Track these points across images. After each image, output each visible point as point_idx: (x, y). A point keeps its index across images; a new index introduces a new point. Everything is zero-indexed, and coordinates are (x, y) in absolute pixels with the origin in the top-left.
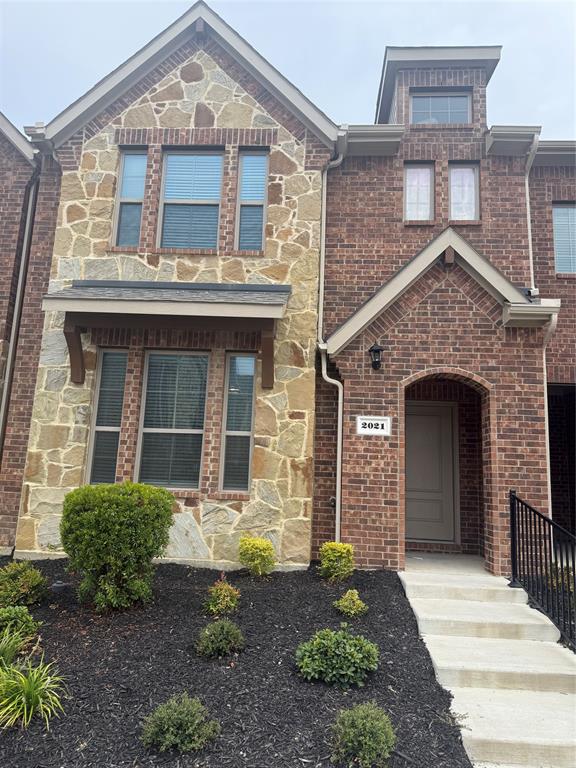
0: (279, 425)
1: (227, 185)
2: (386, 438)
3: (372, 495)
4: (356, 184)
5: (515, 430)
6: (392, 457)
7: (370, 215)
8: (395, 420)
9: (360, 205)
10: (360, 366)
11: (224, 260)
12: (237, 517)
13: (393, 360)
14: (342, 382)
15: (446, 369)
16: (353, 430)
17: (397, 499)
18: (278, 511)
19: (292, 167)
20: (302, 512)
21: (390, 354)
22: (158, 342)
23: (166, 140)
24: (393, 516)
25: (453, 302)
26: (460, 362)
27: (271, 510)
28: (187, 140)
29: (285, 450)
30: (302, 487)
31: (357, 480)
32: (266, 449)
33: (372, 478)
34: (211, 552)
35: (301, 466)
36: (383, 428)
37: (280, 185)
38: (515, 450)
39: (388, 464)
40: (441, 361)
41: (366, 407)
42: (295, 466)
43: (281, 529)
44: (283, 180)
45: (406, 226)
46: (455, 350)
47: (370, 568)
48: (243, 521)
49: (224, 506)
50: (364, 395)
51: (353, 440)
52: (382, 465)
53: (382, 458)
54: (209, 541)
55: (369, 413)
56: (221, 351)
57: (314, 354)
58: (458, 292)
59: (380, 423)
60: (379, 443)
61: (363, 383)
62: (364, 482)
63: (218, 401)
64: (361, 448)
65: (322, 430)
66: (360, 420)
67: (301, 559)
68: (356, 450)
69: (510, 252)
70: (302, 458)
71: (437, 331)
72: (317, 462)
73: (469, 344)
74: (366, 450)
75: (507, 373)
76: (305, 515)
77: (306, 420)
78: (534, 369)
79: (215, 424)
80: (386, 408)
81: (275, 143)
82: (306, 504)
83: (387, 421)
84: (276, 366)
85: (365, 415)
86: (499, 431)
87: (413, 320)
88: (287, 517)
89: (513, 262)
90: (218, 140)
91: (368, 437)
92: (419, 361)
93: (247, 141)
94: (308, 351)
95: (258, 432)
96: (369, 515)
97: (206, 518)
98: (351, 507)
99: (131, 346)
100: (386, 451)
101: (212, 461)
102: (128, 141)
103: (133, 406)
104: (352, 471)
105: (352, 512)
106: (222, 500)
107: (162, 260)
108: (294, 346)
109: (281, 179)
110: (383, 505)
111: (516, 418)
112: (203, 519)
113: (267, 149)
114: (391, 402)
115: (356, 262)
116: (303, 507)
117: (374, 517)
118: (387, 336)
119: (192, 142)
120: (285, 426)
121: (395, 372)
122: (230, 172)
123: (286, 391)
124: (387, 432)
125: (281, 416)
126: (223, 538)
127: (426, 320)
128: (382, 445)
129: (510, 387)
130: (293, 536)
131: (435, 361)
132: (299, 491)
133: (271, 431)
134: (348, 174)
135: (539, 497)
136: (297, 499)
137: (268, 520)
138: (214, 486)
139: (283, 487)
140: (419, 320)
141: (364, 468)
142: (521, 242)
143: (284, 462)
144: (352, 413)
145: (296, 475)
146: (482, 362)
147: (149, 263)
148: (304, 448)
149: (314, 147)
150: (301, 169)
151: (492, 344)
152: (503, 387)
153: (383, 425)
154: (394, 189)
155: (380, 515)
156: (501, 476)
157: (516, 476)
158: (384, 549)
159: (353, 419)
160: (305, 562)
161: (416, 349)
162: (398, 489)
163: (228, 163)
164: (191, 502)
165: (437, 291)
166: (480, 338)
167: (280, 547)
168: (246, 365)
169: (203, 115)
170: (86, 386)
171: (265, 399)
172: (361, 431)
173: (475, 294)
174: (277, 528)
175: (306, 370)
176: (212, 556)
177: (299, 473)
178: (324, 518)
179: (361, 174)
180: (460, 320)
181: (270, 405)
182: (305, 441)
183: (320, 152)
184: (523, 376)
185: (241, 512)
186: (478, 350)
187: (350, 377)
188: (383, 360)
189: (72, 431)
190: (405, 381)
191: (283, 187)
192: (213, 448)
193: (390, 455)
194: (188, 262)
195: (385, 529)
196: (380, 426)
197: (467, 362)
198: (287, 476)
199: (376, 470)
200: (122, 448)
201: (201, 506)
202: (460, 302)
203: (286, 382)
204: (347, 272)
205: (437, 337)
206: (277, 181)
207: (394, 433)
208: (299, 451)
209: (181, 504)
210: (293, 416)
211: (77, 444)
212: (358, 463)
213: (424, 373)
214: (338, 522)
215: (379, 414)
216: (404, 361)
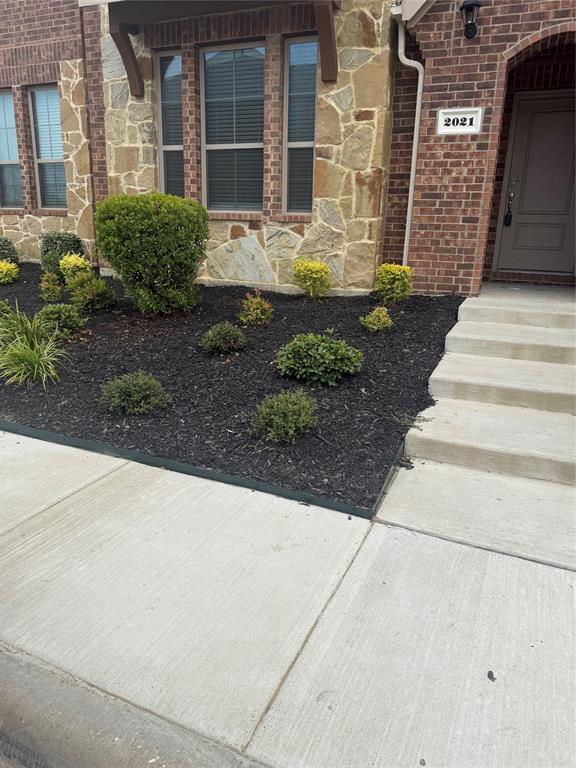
0: (343, 130)
2: (474, 137)
3: (449, 212)
6: (480, 162)
8: (488, 112)
10: (448, 36)
12: (299, 240)
13: (496, 20)
14: (423, 63)
16: (432, 129)
17: (479, 215)
18: (340, 234)
20: (366, 235)
21: (491, 12)
22: (209, 36)
24: (471, 236)
27: (333, 232)
29: (350, 162)
30: (368, 205)
31: (429, 194)
32: (329, 162)
33: (450, 190)
34: (276, 276)
35: (367, 180)
36: (471, 124)
39: (472, 172)
41: (450, 97)
42: (360, 181)
43: (342, 253)
48: (306, 245)
49: (286, 229)
50: (449, 79)
51: (432, 143)
52: (465, 174)
53: (466, 164)
54: (273, 265)
55: (454, 105)
56: (277, 36)
57: (388, 26)
59: (468, 117)
60: (465, 144)
61: (450, 61)
62: (440, 196)
63: (274, 105)
64: (440, 152)
65: (399, 135)
66: (442, 115)
67: (364, 284)
68: (433, 156)
70: (369, 170)
72: (392, 177)
74: (447, 155)
76: (370, 238)
77: (375, 121)
79: (274, 134)
80: (478, 95)
82: (371, 225)
83: (478, 114)
84: (340, 50)
85: (450, 107)
88: (350, 240)
91: (450, 138)
92: (534, 17)
94: (380, 21)
95: (319, 141)
96: (442, 235)
97: (270, 242)
98: (422, 227)
99: (182, 45)
100: (472, 155)
101: (273, 178)
104: (427, 184)
105: (423, 232)
106: (284, 223)
108: (363, 16)
110: (461, 223)
112: (267, 243)
114: (486, 86)
116: (368, 228)
117: (448, 238)
120: (350, 130)
121: (496, 39)
123: (352, 85)
124: (476, 129)
125: (346, 118)
126: (287, 263)
128: (468, 146)
130: (356, 261)
132: (364, 210)
133: (333, 139)
136: (362, 219)
137: (330, 243)
138: (276, 207)
139: (346, 206)
141: (441, 179)
143: (349, 176)
144: (432, 105)
145: (361, 191)
148: (371, 158)
153: (471, 120)
155: (456, 235)
158: (456, 274)
159: (434, 115)
160: (368, 287)
162: (482, 203)
164: (254, 225)
167: (342, 272)
168: (305, 53)
170: (147, 100)
171: (328, 97)
172: (442, 130)
174: (340, 252)
175: (378, 51)
176: (277, 280)
177: (365, 188)
178: (396, 242)
181: (333, 104)
182: (372, 148)
185: (303, 235)
187: (434, 54)
188: (481, 22)
189: (141, 152)
190: (509, 52)
192: (273, 164)
193: (475, 160)
195: (460, 251)
196: (468, 122)
198: (351, 194)
199: (457, 180)
200: (187, 168)
201: (264, 229)
203: (352, 72)
207: (485, 129)
208: (365, 161)
209: (246, 227)
210: (359, 117)
211: (147, 165)
212: (435, 173)
213: (536, 35)
214: (406, 244)
215: (468, 105)
216: (511, 19)
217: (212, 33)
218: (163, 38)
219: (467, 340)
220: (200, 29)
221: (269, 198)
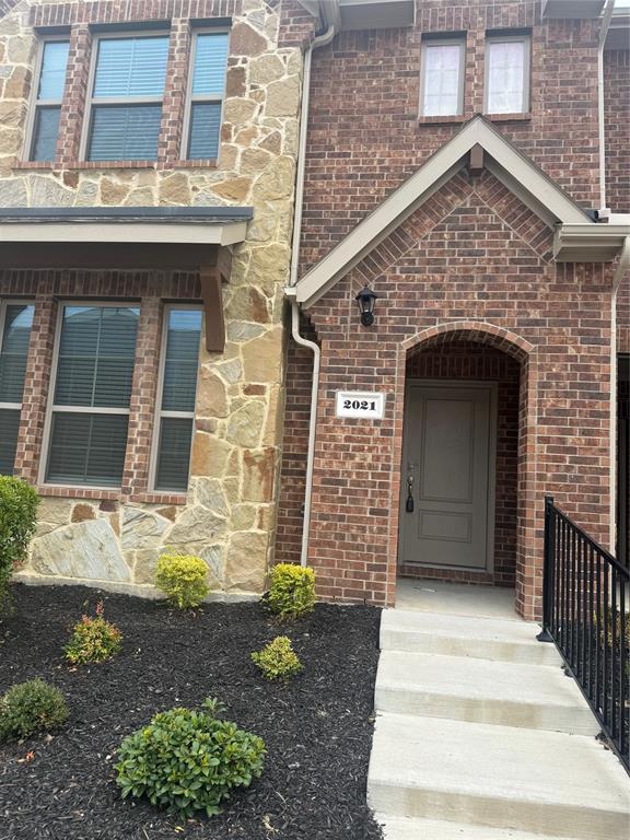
0: (229, 403)
1: (171, 73)
2: (377, 422)
3: (353, 501)
4: (353, 69)
5: (565, 413)
6: (384, 449)
7: (371, 112)
8: (390, 398)
9: (358, 98)
10: (344, 321)
11: (163, 175)
12: (167, 527)
13: (392, 312)
14: (319, 344)
15: (467, 324)
16: (331, 410)
17: (388, 508)
18: (223, 521)
19: (260, 44)
20: (256, 523)
21: (387, 304)
22: (72, 290)
23: (94, 18)
24: (381, 531)
25: (482, 227)
26: (487, 314)
27: (213, 519)
28: (122, 16)
29: (237, 438)
30: (257, 488)
31: (330, 480)
32: (212, 436)
33: (354, 477)
34: (132, 572)
35: (257, 460)
36: (373, 408)
37: (243, 70)
38: (563, 441)
39: (377, 458)
40: (460, 313)
41: (349, 379)
42: (249, 460)
43: (226, 545)
44: (247, 63)
45: (421, 125)
46: (481, 296)
47: (345, 601)
48: (176, 532)
49: (151, 511)
50: (347, 362)
51: (331, 424)
52: (369, 460)
53: (370, 450)
54: (130, 558)
55: (355, 388)
56: (156, 300)
57: (281, 305)
58: (489, 212)
59: (369, 401)
60: (367, 428)
61: (348, 346)
62: (342, 483)
63: (147, 369)
64: (341, 435)
65: (294, 413)
66: (342, 397)
67: (252, 586)
68: (333, 439)
69: (570, 158)
70: (260, 449)
71: (456, 270)
72: (285, 456)
73: (502, 287)
74: (348, 439)
75: (555, 329)
76: (260, 527)
77: (267, 396)
78: (597, 324)
79: (143, 401)
80: (378, 380)
81: (239, 13)
82: (261, 511)
83: (379, 399)
84: (227, 322)
85: (349, 389)
86: (540, 412)
87: (422, 253)
88: (235, 529)
89: (575, 173)
90: (163, 13)
91: (351, 421)
92: (429, 312)
93: (201, 12)
94: (273, 300)
95: (200, 412)
96: (348, 528)
97: (127, 527)
98: (323, 517)
99: (38, 295)
100: (376, 440)
101: (138, 450)
102: (46, 20)
103: (38, 375)
104: (327, 468)
105: (325, 523)
106: (149, 504)
107: (82, 179)
108: (254, 293)
109: (244, 61)
110: (368, 515)
111: (567, 395)
112: (122, 529)
113: (228, 22)
114: (386, 372)
115: (350, 177)
116: (258, 515)
117: (354, 531)
118: (384, 278)
119: (128, 18)
120: (237, 404)
121: (393, 329)
122: (177, 55)
123: (241, 357)
124: (378, 413)
125: (233, 391)
126: (148, 555)
127: (441, 253)
128: (371, 431)
129: (560, 350)
130: (243, 555)
131: (452, 313)
132: (253, 493)
133: (218, 411)
134: (343, 55)
135: (595, 509)
136: (250, 504)
137: (210, 532)
138: (141, 484)
139: (231, 488)
140: (431, 253)
141: (343, 463)
142: (588, 142)
143: (235, 454)
144: (330, 386)
145: (250, 472)
146: (520, 313)
147: (66, 182)
148: (262, 436)
149: (291, 15)
150: (272, 46)
151: (536, 288)
152: (551, 350)
153: (373, 404)
154: (407, 74)
155: (364, 529)
156: (541, 477)
157: (563, 478)
158: (367, 577)
159: (332, 396)
160: (257, 590)
161: (425, 296)
162: (390, 493)
163: (174, 44)
164: (108, 505)
165: (459, 211)
166: (517, 279)
167: (224, 569)
168: (188, 319)
171: (211, 367)
172: (341, 412)
173: (515, 215)
174: (221, 543)
175: (270, 327)
176: (133, 578)
177: (255, 468)
178: (291, 531)
179: (361, 55)
180: (491, 253)
181: (219, 375)
182: (264, 425)
183: (300, 21)
184: (581, 333)
185: (173, 520)
186: (515, 296)
187: (330, 337)
188: (377, 312)
190: (407, 342)
191: (248, 73)
192: (141, 434)
193: (380, 446)
194: (115, 180)
195: (369, 548)
196: (369, 406)
197: (498, 314)
198: (238, 474)
199: (361, 466)
200: (23, 431)
201: (121, 511)
202: (491, 227)
203: (241, 344)
204: (337, 192)
205: (455, 278)
206: (239, 65)
207: (388, 415)
208: (255, 439)
209: (95, 507)
210: (248, 391)
212: (336, 457)
213: (433, 330)
214: (305, 536)
215: (369, 389)
216: (407, 313)
217: (77, 287)
218: (14, 284)
219: (404, 693)
220: (62, 282)
221: (132, 473)
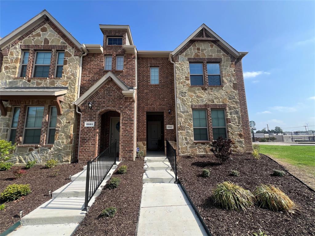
0: (63, 125)
1: (52, 60)
2: (93, 127)
3: (88, 143)
4: (91, 60)
5: (126, 124)
6: (94, 132)
7: (94, 69)
8: (95, 122)
9: (92, 66)
10: (86, 108)
11: (50, 80)
14: (82, 113)
15: (109, 108)
16: (83, 126)
18: (61, 149)
19: (70, 55)
20: (68, 149)
21: (95, 105)
22: (29, 103)
23: (35, 48)
25: (112, 91)
26: (113, 106)
27: (59, 148)
28: (41, 48)
29: (65, 132)
31: (83, 139)
32: (59, 132)
33: (88, 138)
37: (67, 60)
38: (126, 129)
39: (93, 134)
40: (108, 106)
41: (87, 119)
44: (68, 59)
45: (104, 71)
46: (112, 103)
48: (51, 152)
49: (46, 148)
51: (84, 128)
53: (91, 133)
54: (41, 158)
56: (48, 105)
57: (74, 106)
58: (113, 88)
61: (87, 113)
62: (86, 139)
64: (86, 130)
66: (86, 123)
67: (67, 161)
68: (84, 131)
70: (69, 134)
71: (107, 99)
72: (77, 135)
73: (116, 102)
75: (125, 109)
76: (69, 149)
77: (71, 124)
78: (132, 108)
79: (44, 126)
80: (93, 119)
81: (66, 49)
82: (69, 146)
83: (93, 123)
84: (63, 109)
85: (87, 121)
86: (122, 124)
87: (101, 95)
88: (64, 150)
90: (50, 48)
91: (88, 127)
92: (103, 106)
93: (58, 48)
94: (72, 105)
95: (57, 127)
97: (41, 152)
99: (21, 105)
100: (92, 131)
102: (24, 48)
104: (83, 137)
107: (32, 81)
108: (68, 103)
109: (67, 59)
110: (91, 145)
111: (127, 120)
113: (64, 51)
114: (94, 118)
115: (90, 81)
117: (88, 148)
118: (94, 100)
119: (42, 49)
121: (96, 109)
122: (53, 57)
123: (66, 116)
124: (93, 126)
125: (64, 123)
126: (45, 157)
127: (105, 95)
128: (92, 129)
129: (125, 113)
130: (66, 155)
131: (107, 106)
133: (60, 127)
134: (89, 58)
135: (131, 140)
136: (67, 145)
137: (59, 151)
138: (44, 143)
139: (63, 142)
140: (103, 95)
141: (86, 136)
144: (84, 121)
146: (119, 106)
147: (28, 81)
148: (70, 131)
149: (76, 50)
150: (73, 56)
151: (121, 102)
152: (124, 113)
154: (101, 62)
155: (90, 148)
156: (122, 135)
157: (126, 135)
159: (84, 123)
160: (69, 162)
161: (102, 103)
162: (95, 141)
163: (52, 54)
164: (36, 148)
165: (108, 88)
166: (118, 100)
167: (61, 158)
169: (46, 41)
170: (7, 117)
171: (59, 118)
172: (86, 126)
173: (118, 89)
174: (61, 153)
175: (72, 110)
176: (42, 162)
179: (93, 58)
180: (114, 95)
181: (61, 120)
183: (78, 51)
184: (129, 109)
185: (51, 150)
186: (118, 103)
187: (83, 111)
188: (93, 107)
189: (2, 130)
190: (98, 112)
191: (68, 61)
192: (44, 132)
194: (39, 81)
195: (91, 151)
196: (91, 124)
197: (115, 106)
199: (90, 136)
200: (17, 134)
201: (39, 149)
202: (114, 91)
203: (65, 114)
204: (88, 83)
205: (107, 100)
206: (66, 59)
207: (95, 126)
208: (68, 132)
209: (34, 148)
210: (67, 123)
211: (4, 133)
212: (85, 134)
213: (104, 109)
214: (79, 150)
215: (91, 121)
216: (98, 106)
217: (30, 103)
218: (15, 103)
220: (27, 102)
221: (41, 141)
